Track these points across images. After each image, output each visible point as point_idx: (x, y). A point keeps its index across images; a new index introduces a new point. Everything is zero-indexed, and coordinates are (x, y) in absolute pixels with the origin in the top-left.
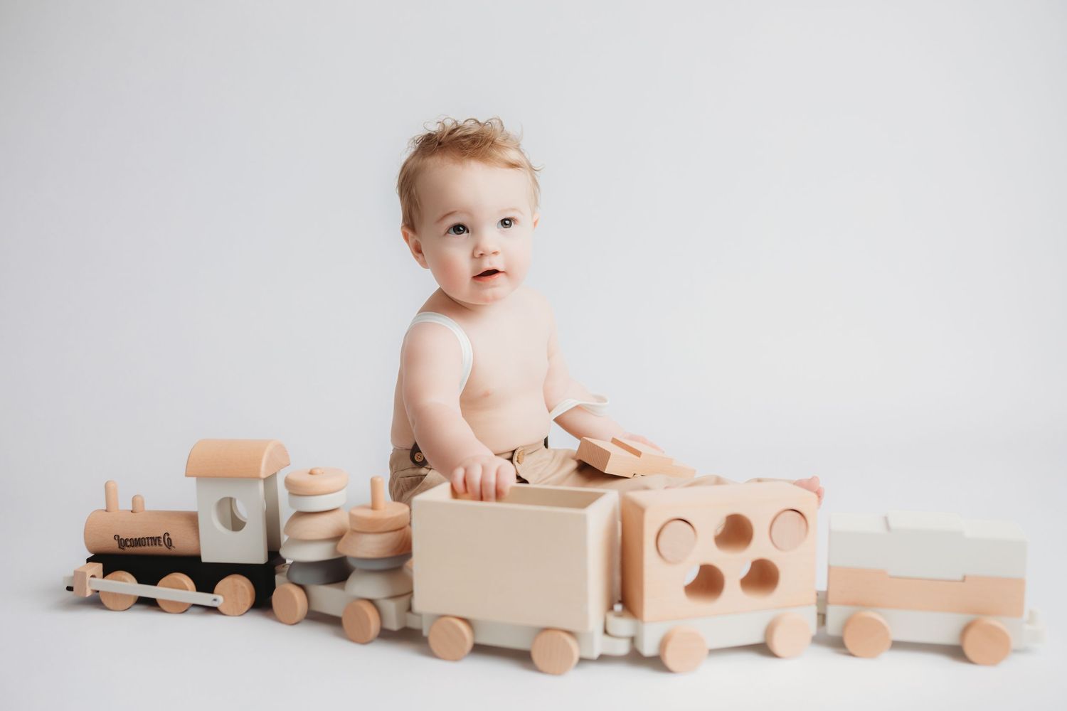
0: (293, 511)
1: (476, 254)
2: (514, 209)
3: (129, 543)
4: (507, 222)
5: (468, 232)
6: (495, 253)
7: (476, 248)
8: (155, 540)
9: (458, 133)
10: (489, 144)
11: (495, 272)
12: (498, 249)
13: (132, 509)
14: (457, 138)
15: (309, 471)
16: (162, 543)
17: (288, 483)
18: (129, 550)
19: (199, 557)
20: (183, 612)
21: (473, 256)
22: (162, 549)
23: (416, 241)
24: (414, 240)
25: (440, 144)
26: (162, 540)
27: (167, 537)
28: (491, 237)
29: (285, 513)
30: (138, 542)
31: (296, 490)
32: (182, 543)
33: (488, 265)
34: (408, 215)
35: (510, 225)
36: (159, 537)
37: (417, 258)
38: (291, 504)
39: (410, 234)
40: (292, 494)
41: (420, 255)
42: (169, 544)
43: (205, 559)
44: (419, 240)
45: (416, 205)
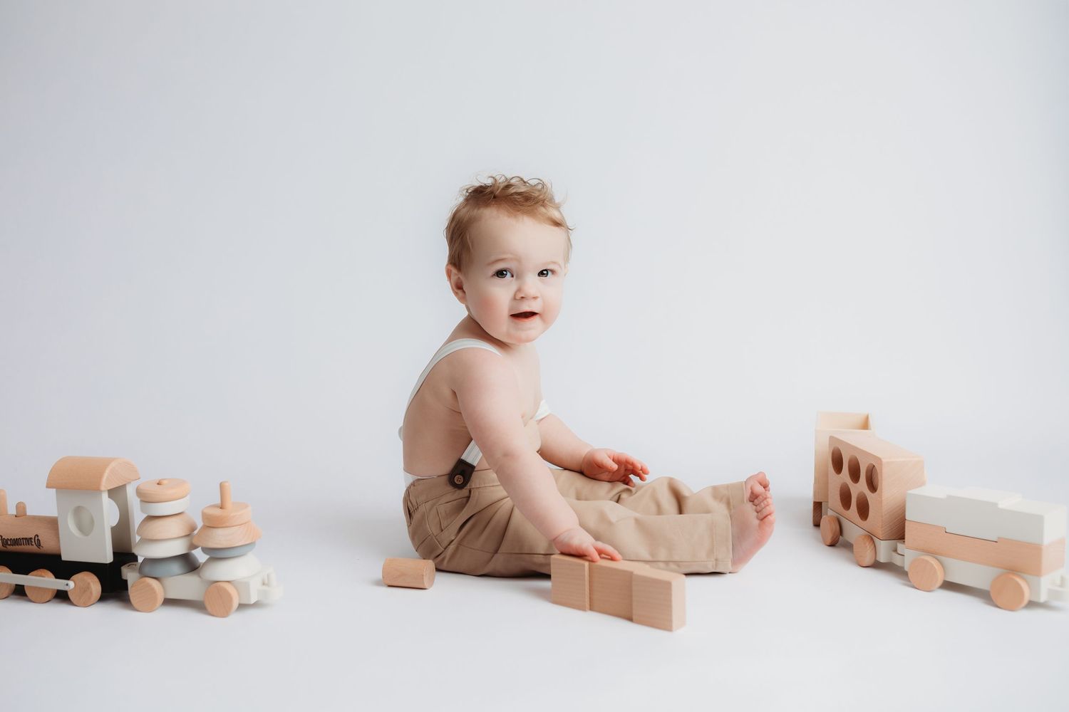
0: (145, 516)
1: (519, 297)
2: (554, 263)
3: (9, 543)
4: (545, 272)
5: (513, 276)
6: (535, 298)
7: (519, 290)
8: (28, 540)
9: (512, 190)
10: (541, 203)
11: (532, 314)
12: (538, 295)
13: (15, 513)
14: (512, 195)
15: (158, 482)
16: (33, 543)
17: (139, 493)
18: (11, 548)
19: (59, 556)
20: (48, 601)
21: (515, 298)
22: (33, 548)
23: (459, 278)
24: (456, 277)
25: (495, 197)
26: (33, 540)
27: (36, 538)
28: (532, 284)
29: (137, 517)
30: (16, 542)
31: (145, 499)
32: (48, 545)
33: (526, 307)
34: (457, 256)
35: (547, 274)
36: (31, 538)
37: (456, 294)
38: (143, 510)
39: (454, 271)
40: (142, 501)
41: (459, 292)
42: (39, 545)
43: (64, 558)
44: (461, 277)
45: (468, 249)
